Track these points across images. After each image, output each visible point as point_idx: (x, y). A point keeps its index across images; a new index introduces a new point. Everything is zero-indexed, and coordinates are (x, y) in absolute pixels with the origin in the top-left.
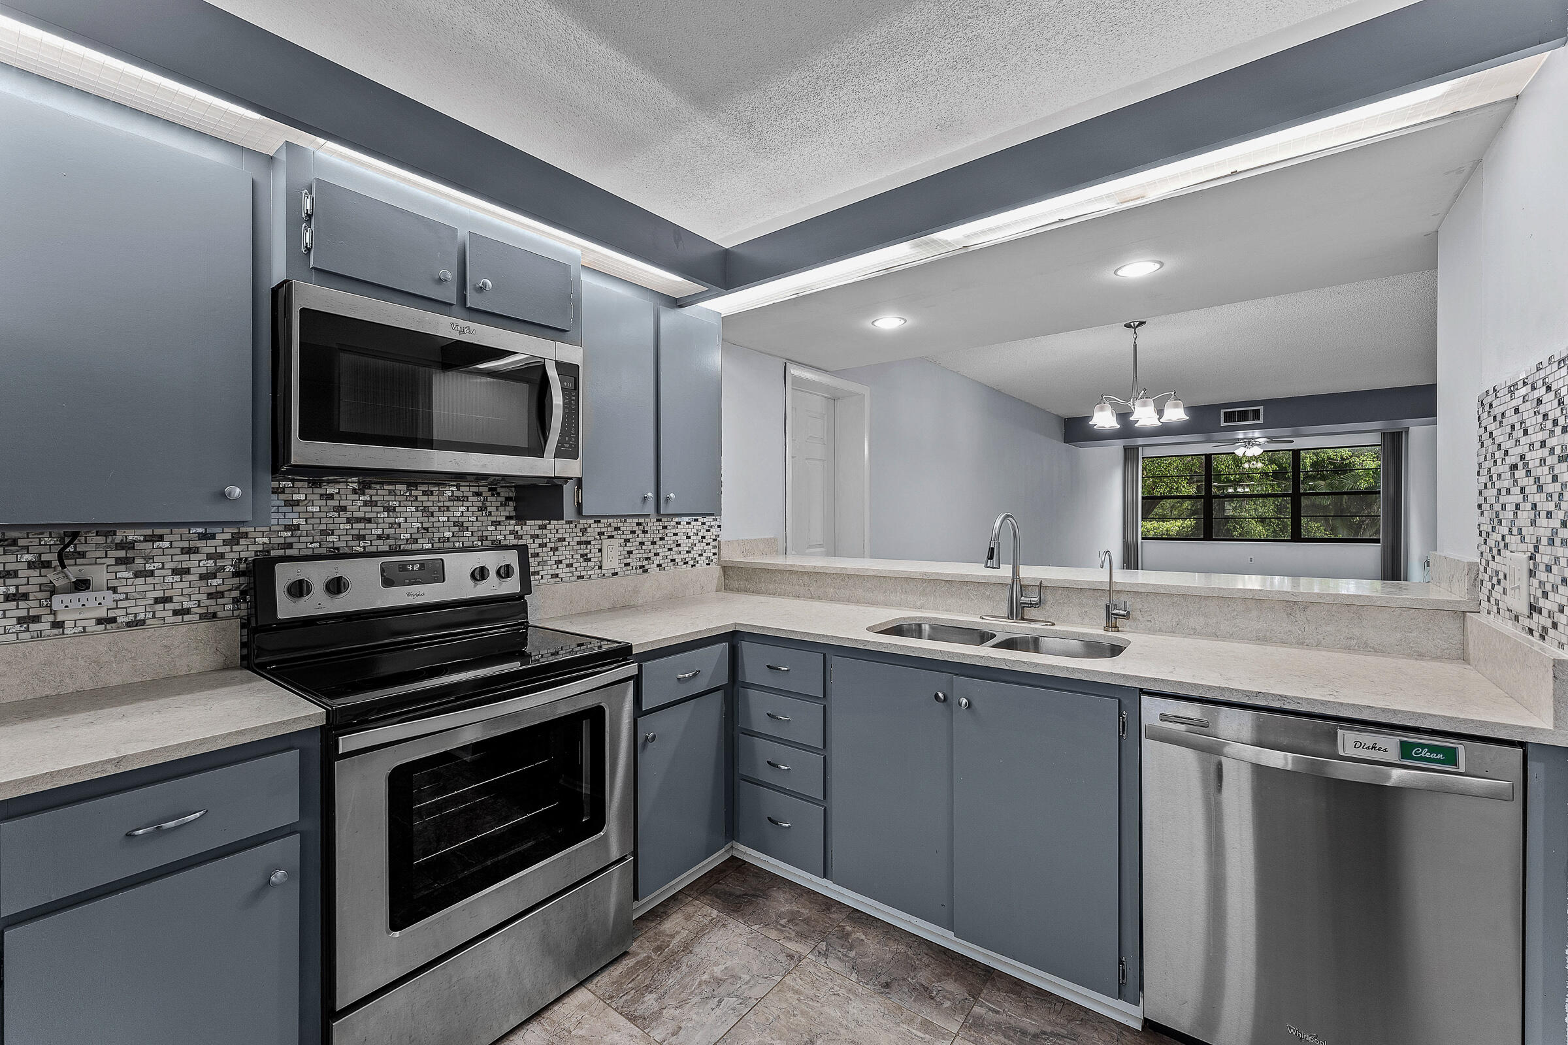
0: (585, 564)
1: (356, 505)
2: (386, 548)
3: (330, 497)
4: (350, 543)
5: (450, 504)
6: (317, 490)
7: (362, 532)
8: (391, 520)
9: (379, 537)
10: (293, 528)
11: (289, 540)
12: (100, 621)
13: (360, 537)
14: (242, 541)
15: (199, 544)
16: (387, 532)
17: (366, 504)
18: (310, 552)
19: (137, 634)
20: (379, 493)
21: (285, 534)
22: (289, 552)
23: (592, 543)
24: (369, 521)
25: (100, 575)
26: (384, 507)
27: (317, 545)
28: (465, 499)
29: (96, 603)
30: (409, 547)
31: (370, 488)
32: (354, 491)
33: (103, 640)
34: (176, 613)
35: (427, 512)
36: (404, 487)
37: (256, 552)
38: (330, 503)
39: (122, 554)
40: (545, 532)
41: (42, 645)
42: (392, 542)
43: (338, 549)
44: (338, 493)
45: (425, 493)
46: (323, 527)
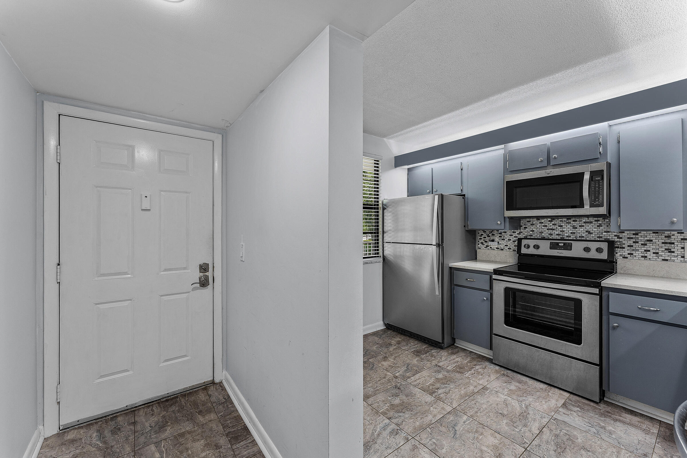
0: (670, 254)
1: (550, 225)
2: (560, 238)
3: (542, 223)
4: (548, 236)
5: (585, 224)
6: (539, 221)
7: (552, 233)
8: (561, 230)
9: (557, 235)
10: (533, 231)
11: (531, 234)
12: (497, 248)
13: (552, 235)
14: (521, 234)
15: (513, 234)
16: (560, 233)
17: (553, 224)
18: (537, 237)
19: (501, 251)
20: (557, 221)
21: (531, 232)
22: (532, 237)
23: (675, 243)
24: (554, 230)
25: (497, 239)
26: (559, 226)
27: (539, 236)
28: (591, 222)
29: (494, 245)
30: (567, 238)
31: (554, 220)
32: (549, 221)
33: (496, 252)
34: (508, 249)
35: (575, 228)
36: (566, 219)
37: (524, 237)
38: (542, 224)
39: (500, 235)
40: (637, 236)
41: (488, 251)
42: (562, 236)
43: (544, 237)
44: (545, 222)
45: (574, 221)
46: (540, 231)
